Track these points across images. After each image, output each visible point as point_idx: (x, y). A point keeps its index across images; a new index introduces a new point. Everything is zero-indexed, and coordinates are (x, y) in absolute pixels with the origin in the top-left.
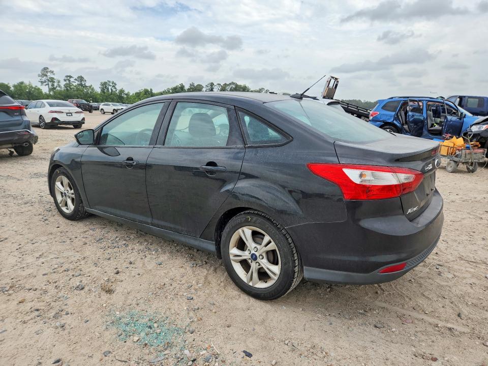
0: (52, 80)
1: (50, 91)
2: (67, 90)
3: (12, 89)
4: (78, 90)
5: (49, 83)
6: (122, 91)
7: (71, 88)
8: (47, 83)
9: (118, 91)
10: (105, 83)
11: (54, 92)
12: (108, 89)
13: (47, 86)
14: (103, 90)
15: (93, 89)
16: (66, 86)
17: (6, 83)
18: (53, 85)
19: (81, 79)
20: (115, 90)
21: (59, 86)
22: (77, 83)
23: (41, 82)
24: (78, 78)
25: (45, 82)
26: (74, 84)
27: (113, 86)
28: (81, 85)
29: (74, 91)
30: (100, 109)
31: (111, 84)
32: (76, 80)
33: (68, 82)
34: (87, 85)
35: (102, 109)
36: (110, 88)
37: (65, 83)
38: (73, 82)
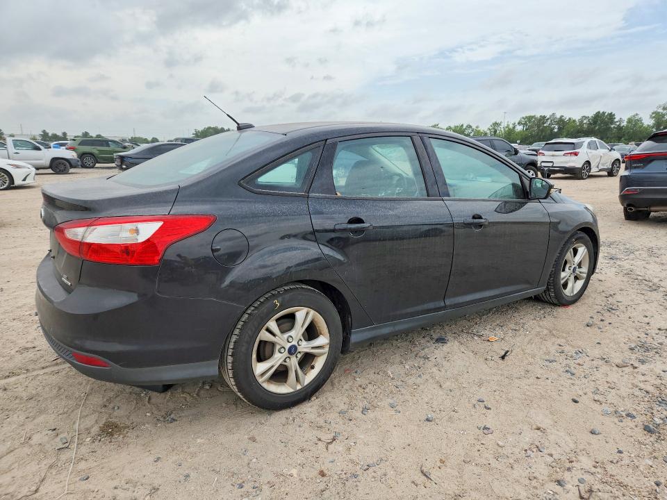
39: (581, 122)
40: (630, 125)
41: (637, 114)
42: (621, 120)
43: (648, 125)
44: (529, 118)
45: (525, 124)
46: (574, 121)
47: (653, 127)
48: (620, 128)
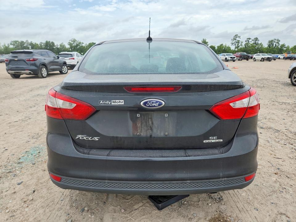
0: (238, 42)
1: (235, 48)
2: (246, 47)
3: (216, 48)
4: (252, 46)
5: (236, 44)
6: (283, 46)
7: (248, 46)
8: (235, 44)
9: (280, 45)
10: (272, 41)
11: (238, 49)
12: (273, 44)
13: (235, 46)
14: (269, 46)
15: (262, 45)
16: (245, 45)
17: (214, 46)
18: (238, 45)
19: (256, 39)
20: (278, 45)
21: (241, 45)
22: (253, 42)
23: (232, 43)
24: (254, 39)
25: (234, 43)
26: (251, 43)
27: (277, 43)
28: (255, 43)
29: (250, 47)
30: (253, 58)
31: (276, 41)
32: (253, 40)
33: (247, 42)
34: (259, 43)
35: (254, 58)
36: (274, 44)
37: (246, 42)
38: (250, 42)
39: (41, 45)
40: (61, 47)
41: (63, 43)
42: (57, 45)
43: (68, 48)
44: (16, 42)
45: (14, 45)
46: (37, 44)
47: (70, 49)
48: (58, 49)
